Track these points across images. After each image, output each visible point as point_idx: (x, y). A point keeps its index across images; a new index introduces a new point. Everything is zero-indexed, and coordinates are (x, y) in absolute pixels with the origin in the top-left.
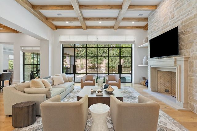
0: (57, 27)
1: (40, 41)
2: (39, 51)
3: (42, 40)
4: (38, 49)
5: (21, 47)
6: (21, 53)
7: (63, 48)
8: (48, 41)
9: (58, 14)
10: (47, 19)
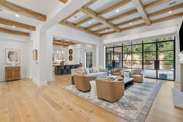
0: (101, 35)
1: (92, 46)
2: (92, 51)
3: (93, 45)
4: (92, 50)
5: (85, 50)
6: (85, 54)
7: (106, 48)
8: (96, 45)
9: (99, 28)
10: (94, 32)
